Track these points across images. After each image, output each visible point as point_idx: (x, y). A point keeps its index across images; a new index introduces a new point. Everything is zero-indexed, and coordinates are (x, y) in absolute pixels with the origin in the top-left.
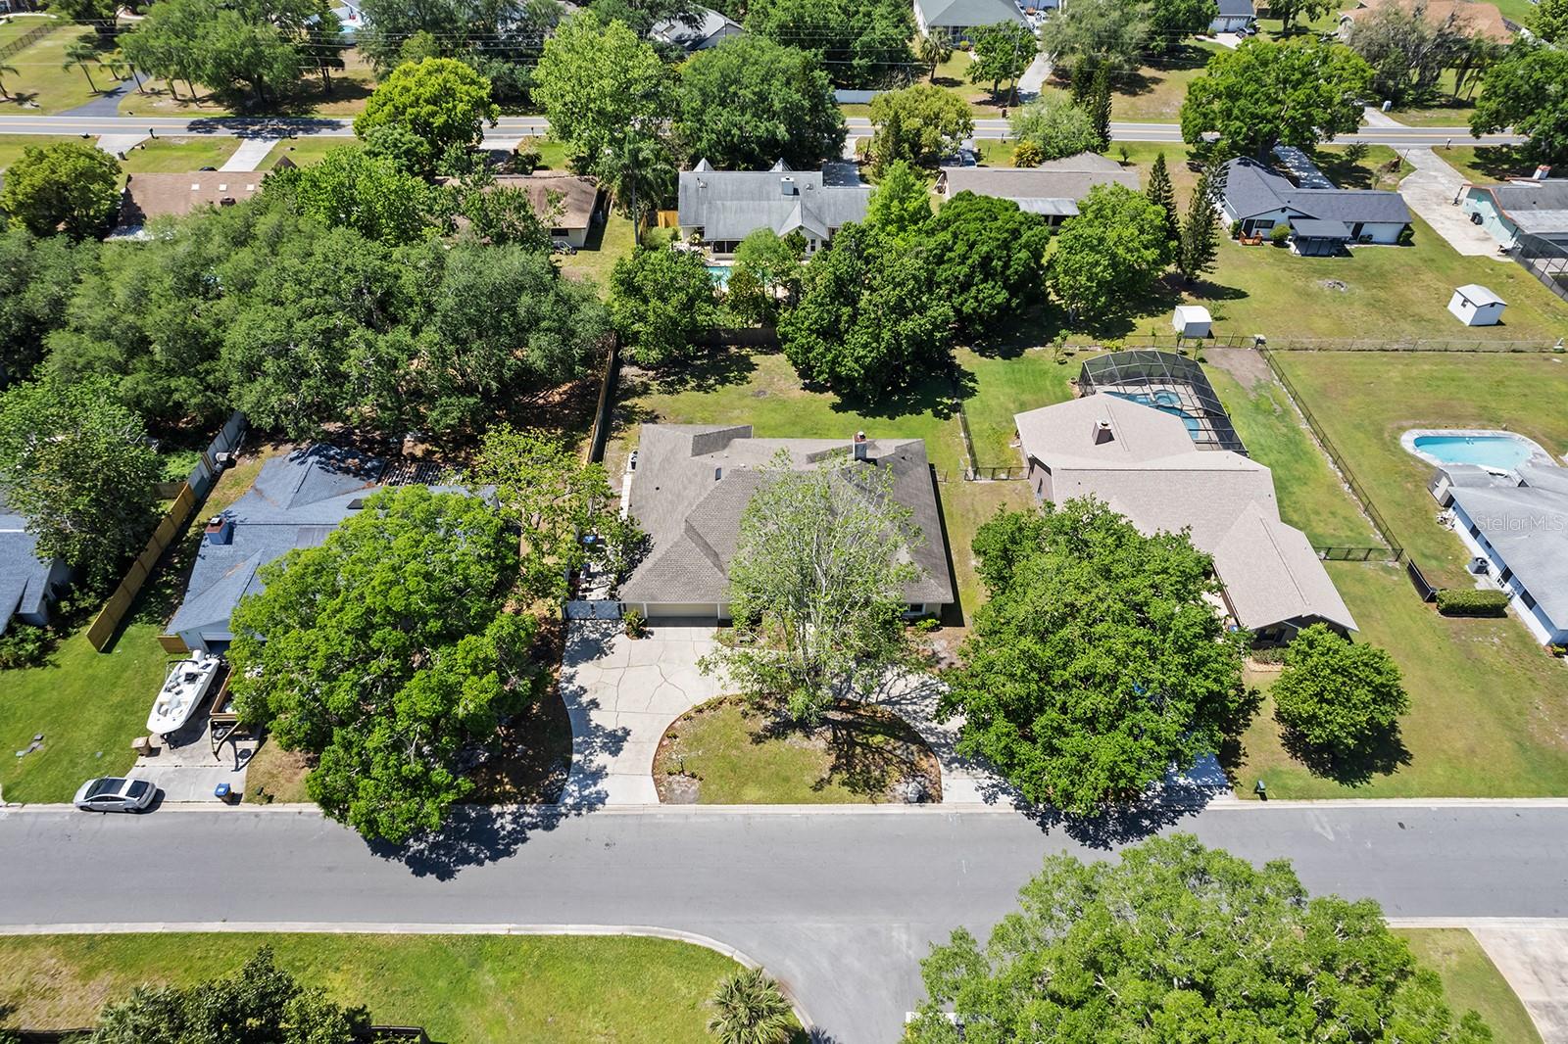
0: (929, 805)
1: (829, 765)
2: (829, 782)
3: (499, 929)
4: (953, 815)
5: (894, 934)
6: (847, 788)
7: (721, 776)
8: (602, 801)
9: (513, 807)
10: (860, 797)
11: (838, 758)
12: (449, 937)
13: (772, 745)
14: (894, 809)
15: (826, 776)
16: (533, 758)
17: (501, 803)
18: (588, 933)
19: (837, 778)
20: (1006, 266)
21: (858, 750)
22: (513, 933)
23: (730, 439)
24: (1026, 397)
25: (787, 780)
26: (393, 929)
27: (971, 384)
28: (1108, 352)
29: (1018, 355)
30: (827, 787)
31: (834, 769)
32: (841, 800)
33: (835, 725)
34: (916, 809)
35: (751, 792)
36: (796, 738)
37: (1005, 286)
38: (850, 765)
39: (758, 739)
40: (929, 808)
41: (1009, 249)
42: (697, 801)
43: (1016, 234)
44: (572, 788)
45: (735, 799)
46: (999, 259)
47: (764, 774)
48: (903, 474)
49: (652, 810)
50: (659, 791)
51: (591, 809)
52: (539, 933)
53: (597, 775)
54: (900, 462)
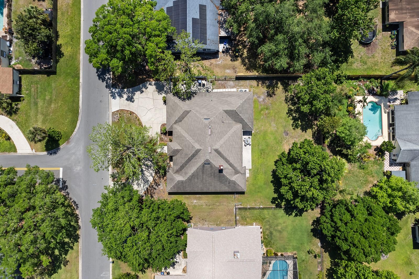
5: (79, 167)
8: (114, 98)
9: (112, 77)
17: (113, 74)
40: (110, 178)
44: (117, 90)
48: (221, 182)
49: (110, 110)
50: (115, 112)
51: (111, 96)
52: (80, 89)
53: (121, 96)
54: (226, 181)
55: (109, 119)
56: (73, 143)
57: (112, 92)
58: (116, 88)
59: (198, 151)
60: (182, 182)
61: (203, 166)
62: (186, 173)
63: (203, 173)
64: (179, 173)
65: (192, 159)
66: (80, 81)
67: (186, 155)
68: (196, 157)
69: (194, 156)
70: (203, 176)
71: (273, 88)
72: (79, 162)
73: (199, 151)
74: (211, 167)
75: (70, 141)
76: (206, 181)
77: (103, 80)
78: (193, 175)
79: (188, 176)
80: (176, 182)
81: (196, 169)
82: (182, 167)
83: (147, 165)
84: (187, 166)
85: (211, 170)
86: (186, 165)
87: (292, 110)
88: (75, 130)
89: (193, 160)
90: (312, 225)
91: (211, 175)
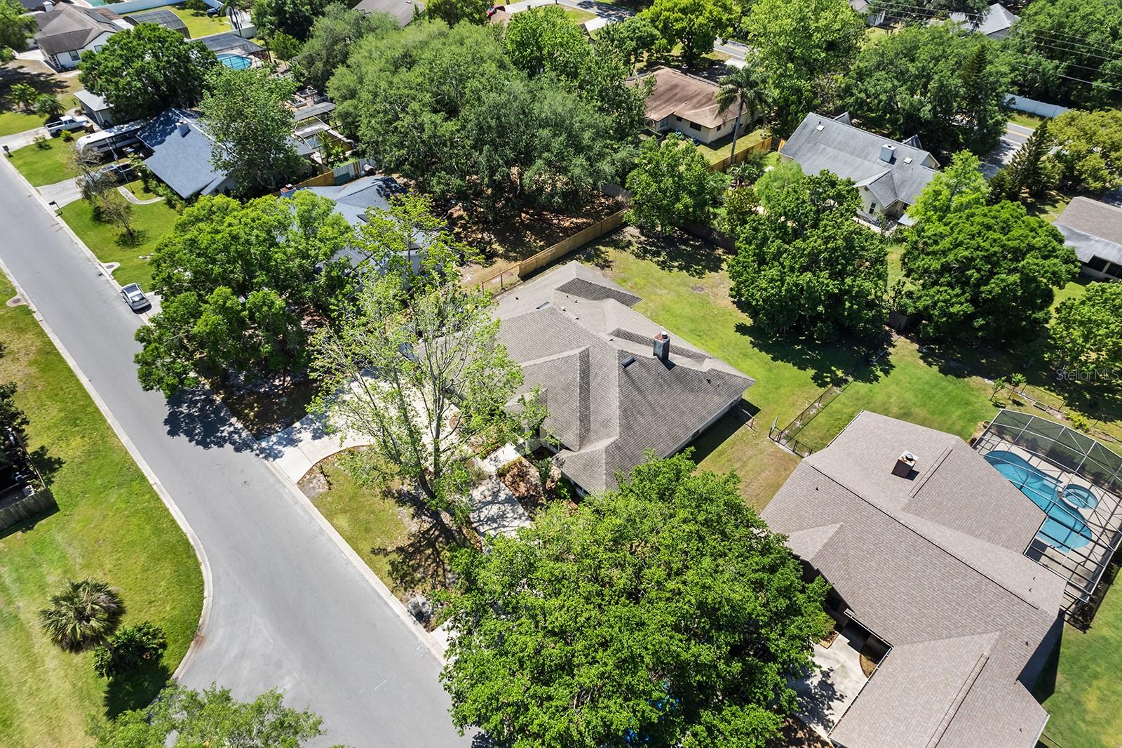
0: (420, 626)
1: (401, 544)
2: (386, 554)
3: (152, 478)
4: (424, 647)
5: (287, 679)
6: (389, 567)
7: (341, 497)
8: (275, 457)
9: (239, 425)
10: (389, 580)
11: (411, 545)
12: (133, 463)
13: (390, 502)
14: (398, 609)
15: (389, 549)
16: (281, 409)
17: (239, 419)
18: (176, 517)
19: (394, 556)
20: (985, 281)
21: (429, 551)
22: (154, 487)
23: (608, 297)
24: (919, 412)
25: (368, 530)
26: (124, 439)
27: (879, 373)
28: (1067, 425)
29: (959, 375)
30: (381, 556)
31: (400, 550)
32: (377, 571)
33: (439, 524)
34: (410, 621)
35: (342, 521)
36: (408, 510)
37: (974, 301)
38: (409, 556)
39: (387, 494)
40: (418, 629)
41: (996, 264)
42: (313, 500)
43: (1018, 254)
44: (274, 439)
45: (329, 516)
46: (979, 271)
47: (362, 515)
48: (692, 390)
49: (287, 484)
50: (304, 477)
51: (266, 458)
52: (161, 497)
53: (292, 442)
54: (701, 381)
55: (297, 503)
56: (221, 631)
57: (262, 450)
58: (269, 435)
59: (585, 358)
60: (617, 446)
61: (626, 373)
62: (606, 424)
63: (640, 391)
64: (590, 441)
65: (588, 383)
66: (151, 482)
67: (566, 388)
68: (593, 371)
69: (585, 374)
70: (645, 397)
71: (599, 256)
72: (279, 664)
73: (588, 356)
74: (642, 364)
75: (203, 633)
76: (662, 407)
77: (220, 443)
78: (625, 411)
79: (616, 423)
80: (604, 456)
81: (618, 389)
82: (585, 419)
83: (492, 519)
84: (592, 407)
85: (648, 371)
86: (588, 408)
87: (664, 262)
88: (206, 594)
89: (592, 385)
90: (930, 364)
91: (661, 386)
